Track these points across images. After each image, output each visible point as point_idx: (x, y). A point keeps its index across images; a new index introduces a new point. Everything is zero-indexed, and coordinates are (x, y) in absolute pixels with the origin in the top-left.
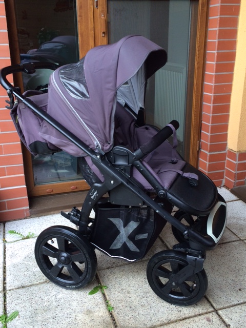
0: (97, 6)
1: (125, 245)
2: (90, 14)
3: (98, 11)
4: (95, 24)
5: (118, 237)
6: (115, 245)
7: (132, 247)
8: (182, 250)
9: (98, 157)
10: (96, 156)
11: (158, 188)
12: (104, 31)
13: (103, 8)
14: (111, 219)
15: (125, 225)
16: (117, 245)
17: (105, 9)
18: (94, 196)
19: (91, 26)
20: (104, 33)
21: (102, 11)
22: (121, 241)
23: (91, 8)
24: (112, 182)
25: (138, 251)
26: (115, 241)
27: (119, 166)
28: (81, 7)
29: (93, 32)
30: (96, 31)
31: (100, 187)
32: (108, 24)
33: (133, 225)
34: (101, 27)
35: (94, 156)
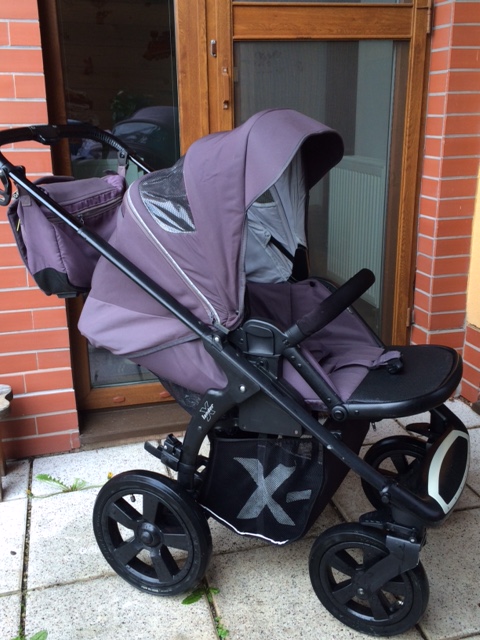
0: (214, 52)
1: (266, 511)
2: (202, 69)
3: (217, 62)
4: (211, 86)
5: (253, 495)
6: (248, 511)
7: (281, 515)
8: (378, 524)
9: (217, 339)
10: (213, 337)
11: (330, 402)
12: (228, 99)
13: (226, 56)
14: (241, 460)
15: (267, 473)
16: (252, 511)
17: (230, 58)
18: (207, 413)
19: (202, 89)
20: (226, 102)
21: (225, 63)
22: (259, 503)
23: (202, 56)
24: (243, 388)
25: (292, 523)
26: (248, 504)
27: (256, 357)
28: (184, 56)
29: (206, 101)
30: (213, 99)
31: (220, 397)
32: (235, 86)
33: (282, 473)
34: (221, 93)
35: (208, 338)
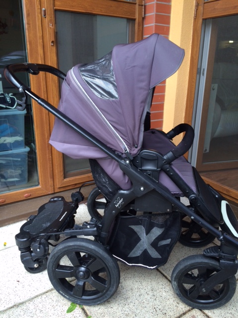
0: (45, 15)
1: (145, 252)
2: (38, 23)
3: (46, 20)
4: (44, 33)
5: (138, 244)
6: (134, 253)
7: (154, 254)
9: (128, 162)
10: (125, 161)
11: (188, 193)
13: (51, 17)
14: (133, 227)
15: (148, 232)
16: (137, 252)
17: (53, 19)
18: (118, 204)
19: (39, 34)
20: (53, 42)
21: (51, 21)
22: (141, 248)
23: (38, 16)
24: (142, 189)
25: (160, 257)
26: (135, 249)
27: (146, 170)
28: (28, 15)
29: (41, 40)
30: (45, 40)
31: (127, 194)
32: (56, 34)
33: (157, 232)
34: (49, 37)
